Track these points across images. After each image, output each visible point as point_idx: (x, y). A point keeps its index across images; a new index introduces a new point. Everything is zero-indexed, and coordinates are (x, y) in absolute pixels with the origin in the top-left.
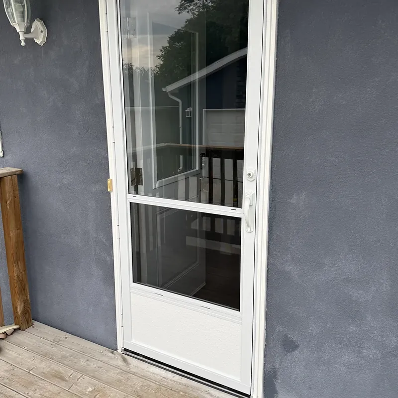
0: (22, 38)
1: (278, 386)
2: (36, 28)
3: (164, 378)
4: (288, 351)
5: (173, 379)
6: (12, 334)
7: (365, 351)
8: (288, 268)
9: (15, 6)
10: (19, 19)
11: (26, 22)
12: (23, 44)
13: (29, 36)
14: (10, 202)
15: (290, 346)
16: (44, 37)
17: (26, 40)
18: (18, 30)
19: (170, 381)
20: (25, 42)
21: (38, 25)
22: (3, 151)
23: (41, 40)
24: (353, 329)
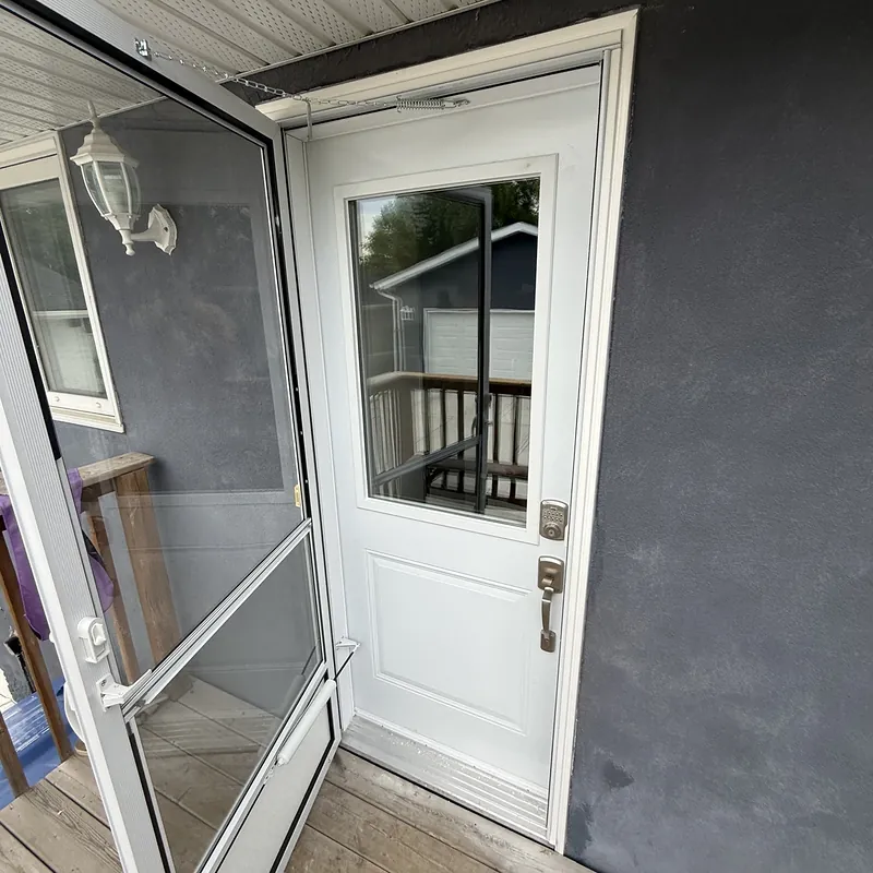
0: (125, 241)
1: (592, 828)
2: (156, 222)
3: (403, 798)
4: (613, 785)
5: (416, 799)
6: (155, 712)
7: (757, 809)
8: (621, 663)
9: (103, 180)
10: (116, 207)
11: (130, 211)
12: (129, 251)
13: (140, 237)
14: (135, 516)
15: (615, 778)
16: (171, 239)
17: (135, 245)
18: (117, 227)
19: (412, 807)
20: (133, 247)
21: (158, 217)
22: (123, 423)
23: (167, 245)
24: (735, 772)
